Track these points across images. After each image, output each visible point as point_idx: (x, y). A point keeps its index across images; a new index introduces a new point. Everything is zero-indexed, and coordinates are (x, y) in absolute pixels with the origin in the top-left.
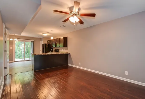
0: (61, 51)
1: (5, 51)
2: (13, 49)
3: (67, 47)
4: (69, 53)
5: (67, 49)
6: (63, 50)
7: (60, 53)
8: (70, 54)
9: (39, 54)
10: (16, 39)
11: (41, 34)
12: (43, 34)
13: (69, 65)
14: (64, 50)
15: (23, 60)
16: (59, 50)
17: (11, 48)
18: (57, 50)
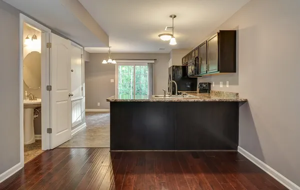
0: (218, 90)
2: (114, 83)
3: (235, 71)
4: (241, 98)
5: (236, 83)
6: (221, 86)
8: (245, 102)
12: (160, 36)
14: (225, 84)
16: (210, 84)
17: (112, 81)
18: (205, 86)
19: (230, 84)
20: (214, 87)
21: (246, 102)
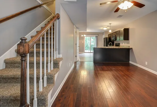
0: (122, 45)
1: (76, 44)
2: (83, 43)
3: (128, 40)
4: (130, 47)
5: (129, 43)
6: (124, 44)
7: (121, 47)
9: (102, 47)
10: (85, 35)
11: (102, 28)
13: (130, 62)
14: (125, 43)
15: (90, 52)
16: (119, 43)
17: (83, 42)
18: (118, 44)
19: (127, 43)
20: (121, 44)
21: (132, 48)
